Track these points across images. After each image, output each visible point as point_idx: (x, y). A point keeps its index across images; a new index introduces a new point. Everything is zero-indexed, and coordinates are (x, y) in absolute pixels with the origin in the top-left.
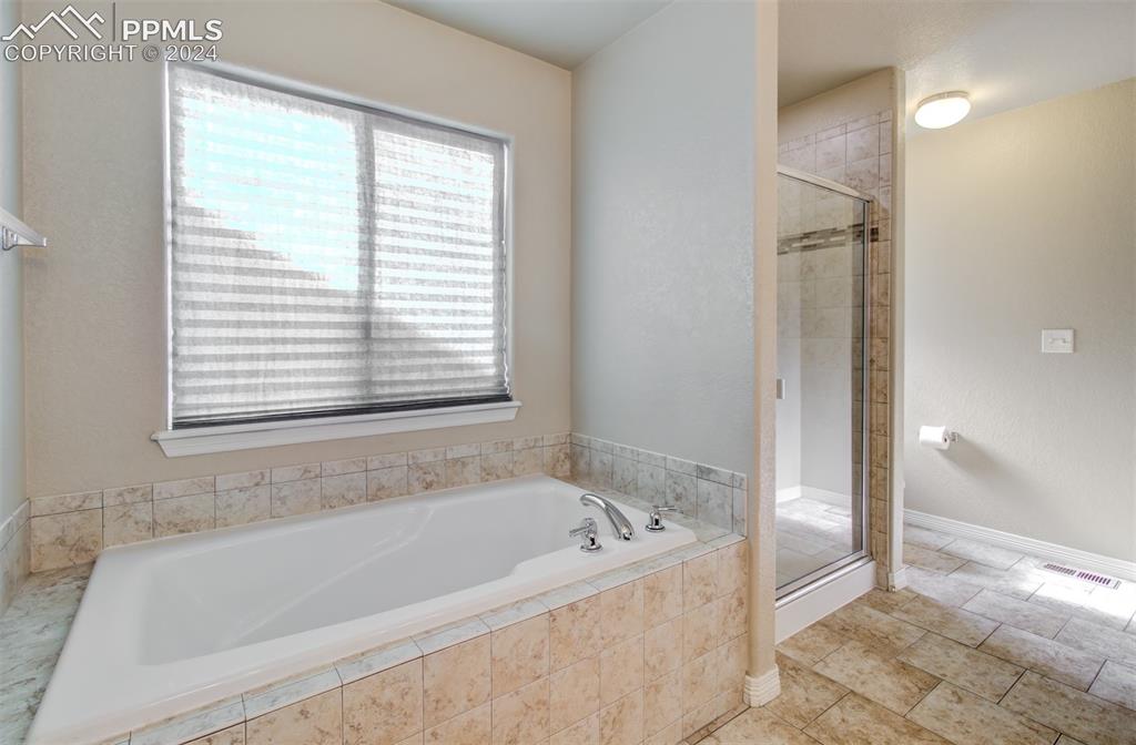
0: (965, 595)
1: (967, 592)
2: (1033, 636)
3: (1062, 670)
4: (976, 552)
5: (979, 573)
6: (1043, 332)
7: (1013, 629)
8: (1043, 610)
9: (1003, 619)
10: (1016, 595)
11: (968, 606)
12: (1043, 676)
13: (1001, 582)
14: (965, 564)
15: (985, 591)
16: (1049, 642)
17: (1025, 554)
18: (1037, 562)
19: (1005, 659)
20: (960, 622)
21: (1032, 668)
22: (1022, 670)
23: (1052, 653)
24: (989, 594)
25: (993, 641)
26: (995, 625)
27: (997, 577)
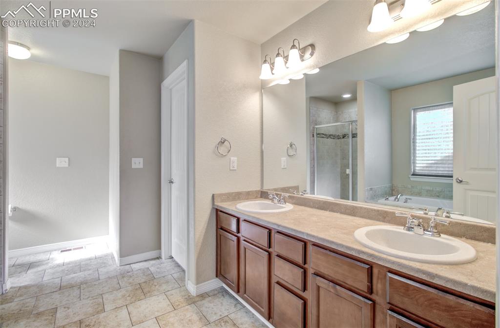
0: (40, 276)
1: (40, 275)
2: (75, 275)
3: (90, 279)
4: (32, 259)
5: (39, 265)
6: (57, 158)
7: (67, 276)
8: (71, 265)
9: (61, 276)
10: (59, 266)
11: (45, 279)
12: (86, 284)
13: (50, 264)
14: (30, 266)
15: (47, 271)
16: (80, 273)
17: (51, 251)
18: (57, 252)
19: (71, 286)
20: (47, 286)
21: (82, 283)
22: (79, 286)
23: (84, 276)
24: (49, 270)
25: (64, 284)
26: (60, 279)
27: (47, 263)
